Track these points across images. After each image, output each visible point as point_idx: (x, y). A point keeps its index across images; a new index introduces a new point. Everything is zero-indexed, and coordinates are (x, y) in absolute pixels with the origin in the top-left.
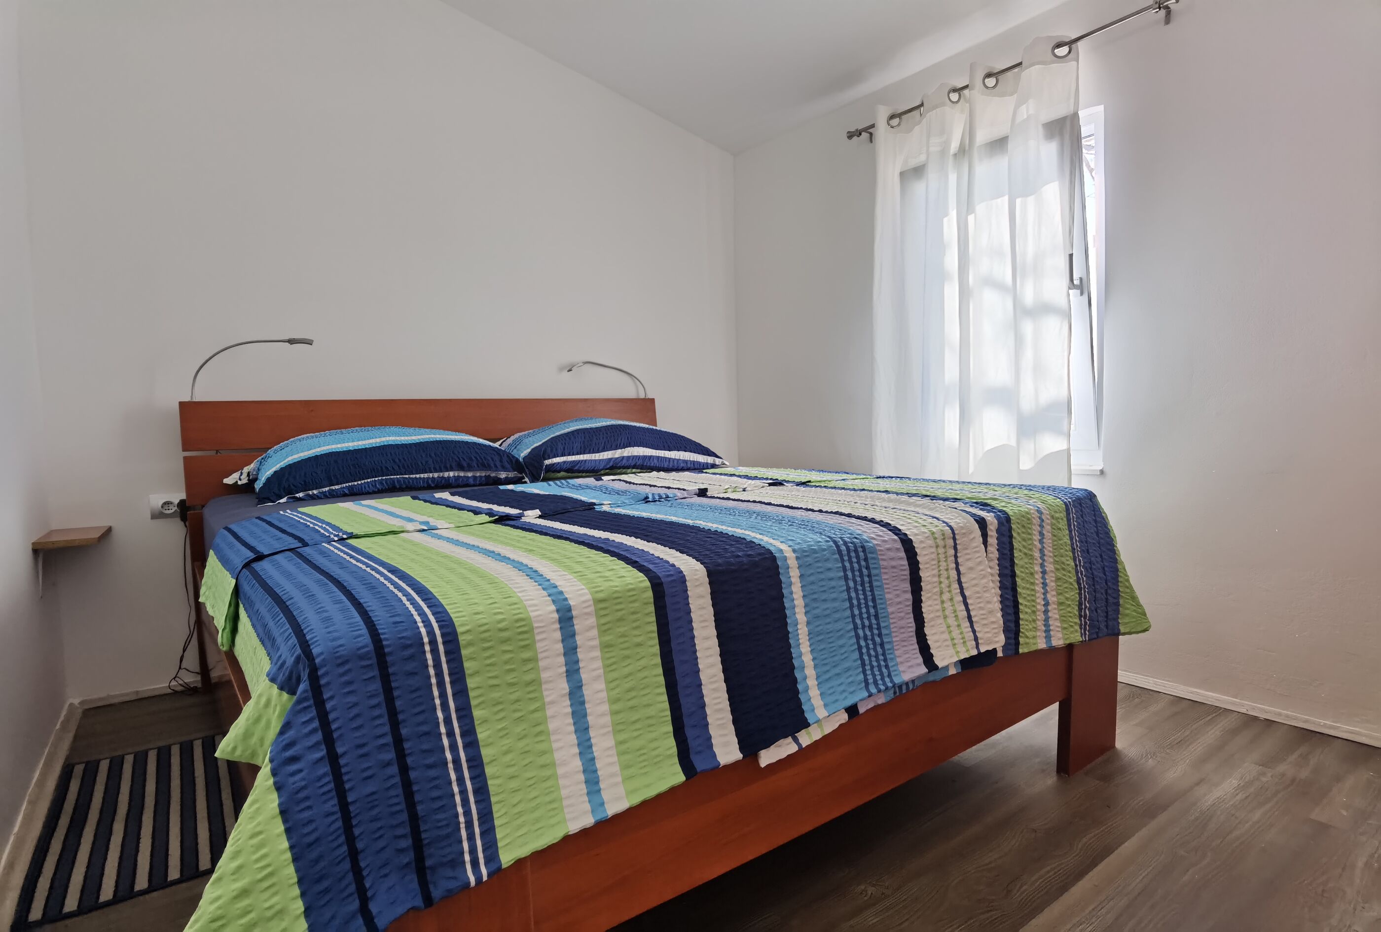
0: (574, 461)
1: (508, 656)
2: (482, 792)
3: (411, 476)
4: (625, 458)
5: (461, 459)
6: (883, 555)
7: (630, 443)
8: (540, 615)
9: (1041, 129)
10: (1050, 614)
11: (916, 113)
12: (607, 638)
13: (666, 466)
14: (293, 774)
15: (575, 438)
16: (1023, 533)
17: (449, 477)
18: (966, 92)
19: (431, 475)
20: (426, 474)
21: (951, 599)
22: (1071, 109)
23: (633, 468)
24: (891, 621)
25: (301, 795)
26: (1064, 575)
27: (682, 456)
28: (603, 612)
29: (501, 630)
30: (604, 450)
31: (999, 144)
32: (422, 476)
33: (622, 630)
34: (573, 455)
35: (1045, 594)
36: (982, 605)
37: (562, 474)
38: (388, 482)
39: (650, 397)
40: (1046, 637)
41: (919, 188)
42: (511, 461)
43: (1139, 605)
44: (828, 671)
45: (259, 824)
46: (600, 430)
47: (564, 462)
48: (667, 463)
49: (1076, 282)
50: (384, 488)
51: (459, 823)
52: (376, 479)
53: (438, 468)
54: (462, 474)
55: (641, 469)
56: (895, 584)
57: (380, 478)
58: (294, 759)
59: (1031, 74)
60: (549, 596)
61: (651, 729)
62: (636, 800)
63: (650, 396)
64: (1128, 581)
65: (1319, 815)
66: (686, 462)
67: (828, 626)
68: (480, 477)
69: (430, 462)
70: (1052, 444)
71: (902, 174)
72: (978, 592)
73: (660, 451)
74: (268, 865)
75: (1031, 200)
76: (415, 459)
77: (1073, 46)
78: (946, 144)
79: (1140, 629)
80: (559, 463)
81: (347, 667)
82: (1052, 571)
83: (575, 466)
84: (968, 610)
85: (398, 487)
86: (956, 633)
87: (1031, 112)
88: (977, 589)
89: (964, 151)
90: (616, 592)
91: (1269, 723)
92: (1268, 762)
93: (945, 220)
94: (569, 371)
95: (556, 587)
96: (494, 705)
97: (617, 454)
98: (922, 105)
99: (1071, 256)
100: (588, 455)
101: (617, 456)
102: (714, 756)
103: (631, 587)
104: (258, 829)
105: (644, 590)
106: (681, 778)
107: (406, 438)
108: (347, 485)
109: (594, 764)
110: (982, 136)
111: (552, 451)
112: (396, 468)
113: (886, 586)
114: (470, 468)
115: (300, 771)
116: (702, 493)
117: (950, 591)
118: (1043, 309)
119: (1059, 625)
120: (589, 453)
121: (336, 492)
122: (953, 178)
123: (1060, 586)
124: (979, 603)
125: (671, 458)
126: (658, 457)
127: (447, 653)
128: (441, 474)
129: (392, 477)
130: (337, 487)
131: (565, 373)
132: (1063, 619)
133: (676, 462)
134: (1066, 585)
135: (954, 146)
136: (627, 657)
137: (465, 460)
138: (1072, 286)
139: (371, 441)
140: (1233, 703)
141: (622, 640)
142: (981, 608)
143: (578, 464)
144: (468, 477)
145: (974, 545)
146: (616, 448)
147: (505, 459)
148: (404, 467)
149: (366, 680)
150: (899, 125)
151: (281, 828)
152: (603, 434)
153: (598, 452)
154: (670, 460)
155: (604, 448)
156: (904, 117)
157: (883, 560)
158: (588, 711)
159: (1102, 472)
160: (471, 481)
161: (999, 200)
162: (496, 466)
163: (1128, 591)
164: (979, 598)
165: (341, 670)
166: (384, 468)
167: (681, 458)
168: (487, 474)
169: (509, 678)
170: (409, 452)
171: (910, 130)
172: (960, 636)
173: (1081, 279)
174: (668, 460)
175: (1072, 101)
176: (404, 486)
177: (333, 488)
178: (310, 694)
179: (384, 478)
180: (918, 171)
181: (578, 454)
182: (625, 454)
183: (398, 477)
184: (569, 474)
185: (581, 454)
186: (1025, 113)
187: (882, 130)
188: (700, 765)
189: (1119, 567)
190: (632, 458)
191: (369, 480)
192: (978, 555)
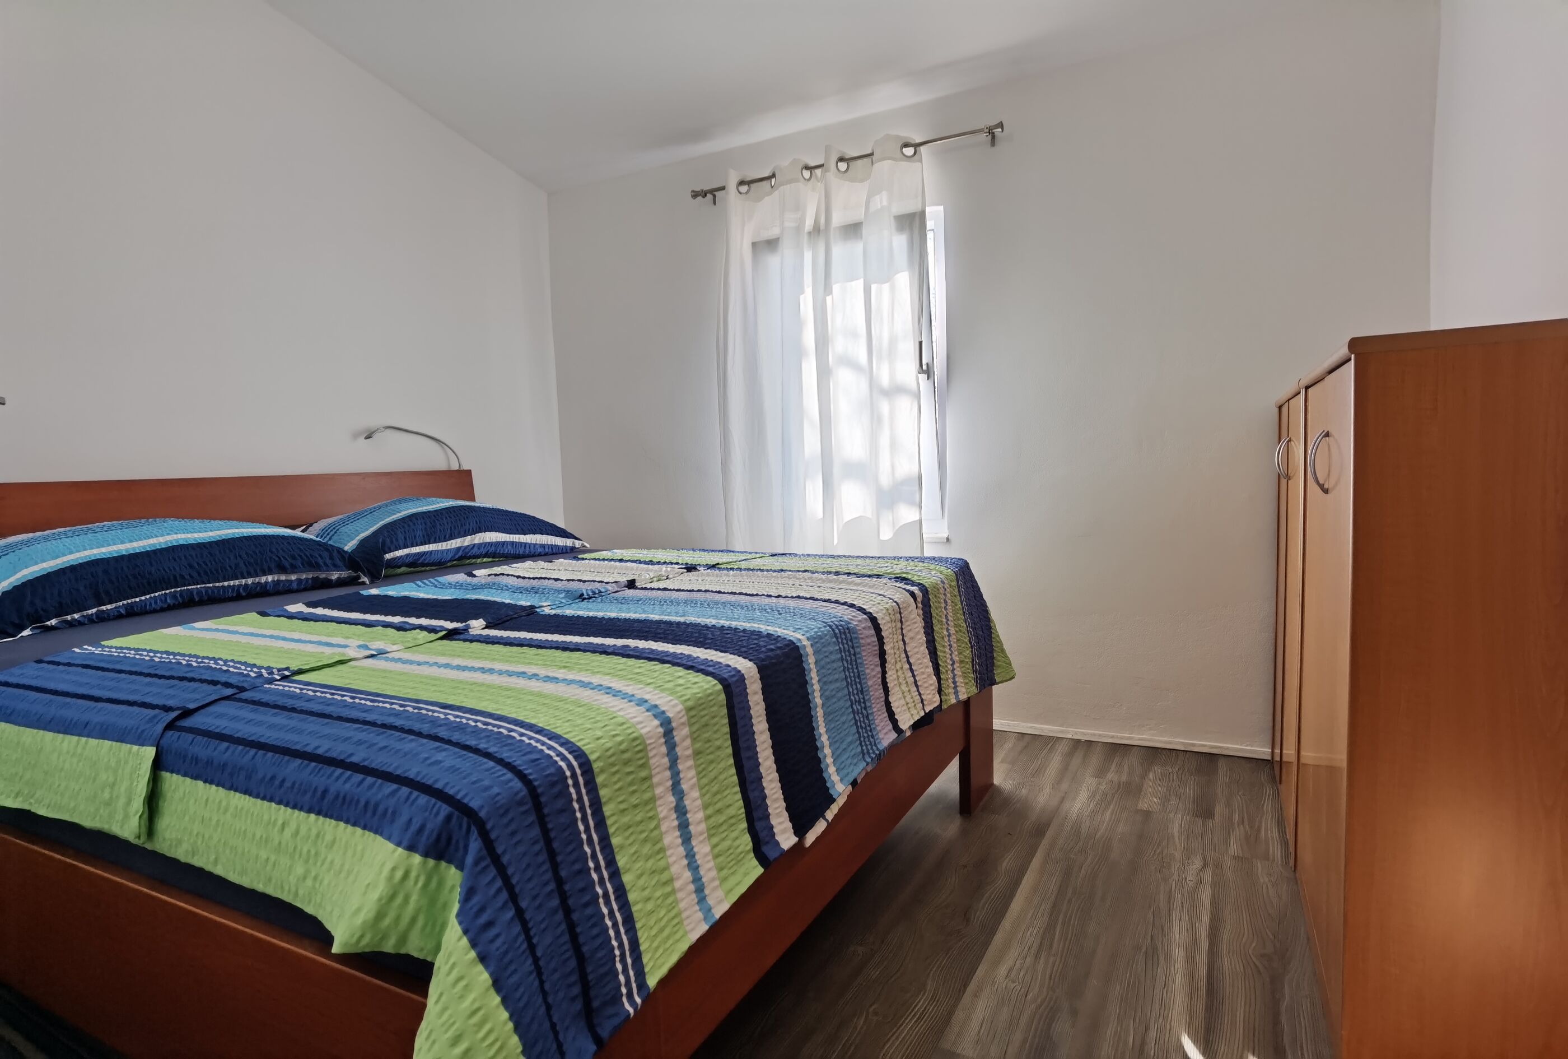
0: (418, 553)
1: (631, 777)
2: (629, 921)
3: (217, 584)
4: (476, 546)
5: (282, 559)
6: (861, 634)
7: (480, 528)
8: (650, 732)
9: (892, 219)
10: (956, 672)
11: (765, 184)
12: (698, 745)
13: (521, 553)
14: (492, 941)
15: (414, 524)
16: (936, 602)
17: (266, 583)
18: (818, 172)
19: (243, 581)
20: (237, 581)
21: (902, 668)
22: (920, 208)
23: (484, 557)
24: (871, 694)
25: (506, 960)
26: (962, 636)
27: (538, 540)
28: (693, 720)
29: (623, 752)
30: (451, 538)
31: (853, 230)
32: (232, 583)
33: (707, 735)
34: (417, 546)
35: (951, 655)
36: (923, 670)
37: (403, 569)
38: (184, 594)
39: (466, 469)
40: (955, 693)
41: (773, 261)
42: (343, 557)
43: (1006, 657)
44: (838, 747)
45: (474, 1000)
46: (442, 514)
47: (408, 555)
48: (523, 548)
49: (925, 367)
50: (177, 603)
51: (615, 956)
52: (167, 591)
53: (252, 571)
54: (283, 578)
55: (493, 557)
56: (870, 659)
57: (173, 590)
58: (489, 924)
59: (883, 167)
60: (648, 710)
61: (733, 828)
62: (734, 898)
63: (465, 467)
64: (998, 636)
65: (1143, 805)
66: (543, 546)
67: (835, 706)
68: (307, 579)
69: (242, 565)
70: (908, 515)
71: (754, 245)
72: (919, 659)
73: (514, 536)
74: (496, 1040)
75: (886, 287)
76: (220, 561)
77: (918, 148)
78: (802, 221)
79: (1008, 677)
80: (402, 556)
81: (510, 816)
82: (954, 634)
83: (418, 559)
84: (914, 676)
85: (197, 600)
86: (908, 699)
87: (885, 203)
88: (919, 656)
89: (819, 231)
90: (700, 698)
91: (1090, 743)
92: (1101, 773)
93: (802, 297)
94: (367, 438)
95: (646, 701)
96: (626, 830)
97: (467, 541)
98: (773, 176)
99: (921, 343)
100: (435, 545)
101: (466, 544)
102: (777, 843)
103: (709, 691)
104: (476, 1005)
105: (718, 693)
106: (760, 870)
107: (201, 535)
108: (125, 602)
109: (699, 873)
110: (838, 219)
111: (392, 542)
112: (195, 574)
113: (865, 662)
114: (294, 569)
115: (498, 936)
116: (631, 584)
117: (900, 661)
118: (896, 390)
119: (962, 681)
120: (435, 542)
121: (108, 615)
122: (808, 256)
123: (960, 646)
124: (920, 669)
125: (526, 543)
126: (512, 543)
127: (586, 785)
128: (257, 580)
129: (190, 587)
130: (109, 607)
131: (361, 440)
132: (964, 675)
133: (532, 546)
134: (963, 645)
135: (809, 224)
136: (712, 762)
137: (286, 560)
138: (921, 371)
139: (152, 541)
140: (1062, 732)
141: (707, 745)
142: (923, 673)
143: (422, 556)
144: (291, 581)
145: (913, 616)
146: (465, 535)
147: (335, 554)
148: (206, 573)
149: (527, 826)
150: (746, 193)
151: (498, 999)
152: (446, 518)
153: (445, 540)
154: (525, 545)
155: (451, 536)
156: (753, 186)
157: (862, 638)
158: (690, 820)
159: (948, 539)
160: (295, 586)
161: (854, 283)
162: (326, 564)
163: (999, 645)
164: (921, 664)
165: (505, 820)
166: (178, 577)
167: (538, 542)
168: (315, 576)
169: (634, 800)
170: (210, 553)
171: (759, 199)
172: (912, 700)
173: (927, 364)
174: (523, 545)
175: (920, 198)
176: (206, 598)
177: (104, 608)
178: (484, 852)
179: (179, 589)
180: (772, 244)
181: (422, 545)
182: (476, 541)
183: (199, 586)
184: (412, 569)
185: (426, 544)
186: (879, 203)
187: (731, 193)
188: (772, 854)
189: (992, 625)
190: (483, 545)
191: (157, 594)
192: (917, 625)
